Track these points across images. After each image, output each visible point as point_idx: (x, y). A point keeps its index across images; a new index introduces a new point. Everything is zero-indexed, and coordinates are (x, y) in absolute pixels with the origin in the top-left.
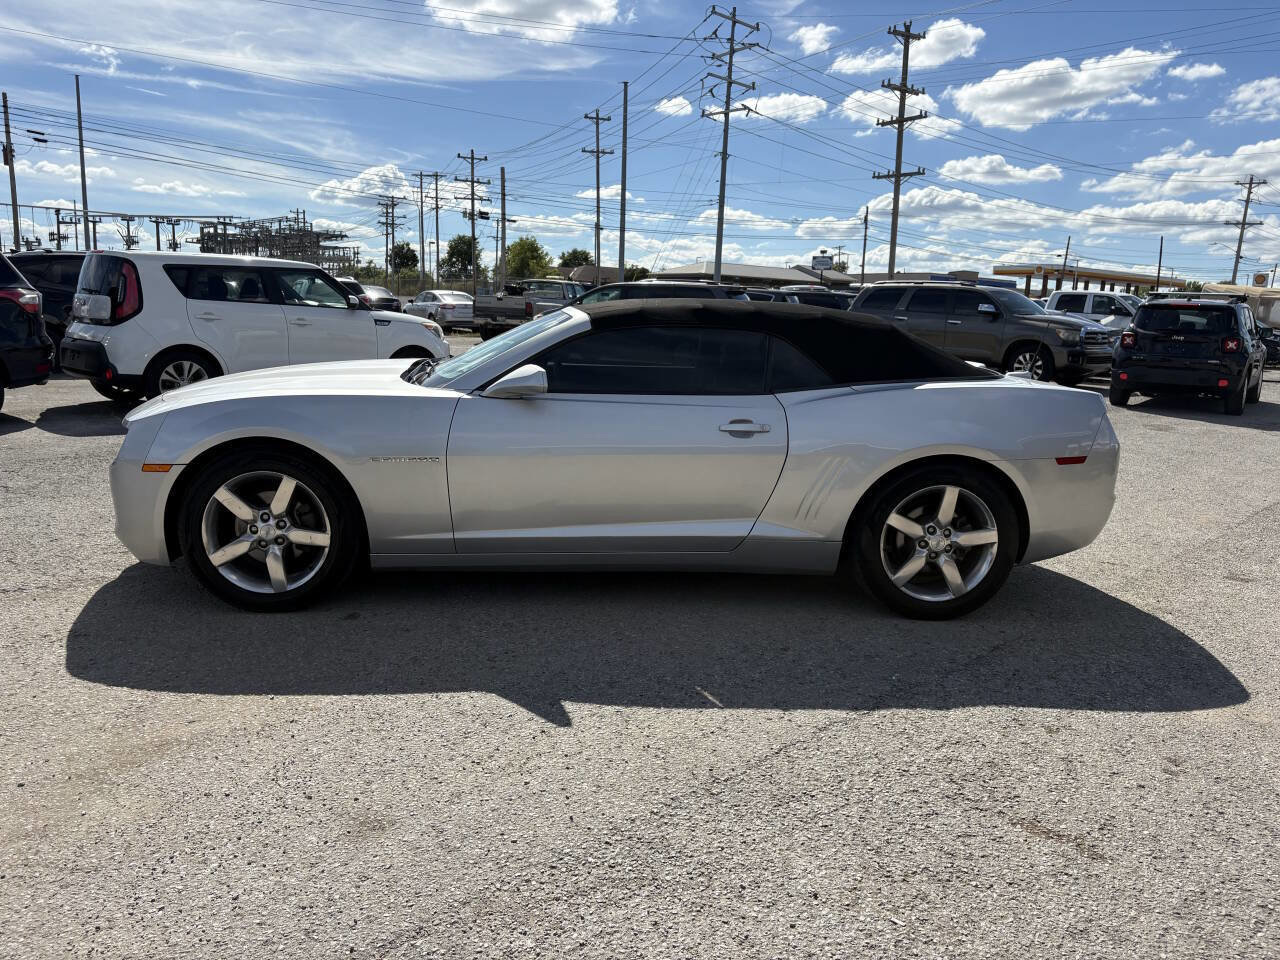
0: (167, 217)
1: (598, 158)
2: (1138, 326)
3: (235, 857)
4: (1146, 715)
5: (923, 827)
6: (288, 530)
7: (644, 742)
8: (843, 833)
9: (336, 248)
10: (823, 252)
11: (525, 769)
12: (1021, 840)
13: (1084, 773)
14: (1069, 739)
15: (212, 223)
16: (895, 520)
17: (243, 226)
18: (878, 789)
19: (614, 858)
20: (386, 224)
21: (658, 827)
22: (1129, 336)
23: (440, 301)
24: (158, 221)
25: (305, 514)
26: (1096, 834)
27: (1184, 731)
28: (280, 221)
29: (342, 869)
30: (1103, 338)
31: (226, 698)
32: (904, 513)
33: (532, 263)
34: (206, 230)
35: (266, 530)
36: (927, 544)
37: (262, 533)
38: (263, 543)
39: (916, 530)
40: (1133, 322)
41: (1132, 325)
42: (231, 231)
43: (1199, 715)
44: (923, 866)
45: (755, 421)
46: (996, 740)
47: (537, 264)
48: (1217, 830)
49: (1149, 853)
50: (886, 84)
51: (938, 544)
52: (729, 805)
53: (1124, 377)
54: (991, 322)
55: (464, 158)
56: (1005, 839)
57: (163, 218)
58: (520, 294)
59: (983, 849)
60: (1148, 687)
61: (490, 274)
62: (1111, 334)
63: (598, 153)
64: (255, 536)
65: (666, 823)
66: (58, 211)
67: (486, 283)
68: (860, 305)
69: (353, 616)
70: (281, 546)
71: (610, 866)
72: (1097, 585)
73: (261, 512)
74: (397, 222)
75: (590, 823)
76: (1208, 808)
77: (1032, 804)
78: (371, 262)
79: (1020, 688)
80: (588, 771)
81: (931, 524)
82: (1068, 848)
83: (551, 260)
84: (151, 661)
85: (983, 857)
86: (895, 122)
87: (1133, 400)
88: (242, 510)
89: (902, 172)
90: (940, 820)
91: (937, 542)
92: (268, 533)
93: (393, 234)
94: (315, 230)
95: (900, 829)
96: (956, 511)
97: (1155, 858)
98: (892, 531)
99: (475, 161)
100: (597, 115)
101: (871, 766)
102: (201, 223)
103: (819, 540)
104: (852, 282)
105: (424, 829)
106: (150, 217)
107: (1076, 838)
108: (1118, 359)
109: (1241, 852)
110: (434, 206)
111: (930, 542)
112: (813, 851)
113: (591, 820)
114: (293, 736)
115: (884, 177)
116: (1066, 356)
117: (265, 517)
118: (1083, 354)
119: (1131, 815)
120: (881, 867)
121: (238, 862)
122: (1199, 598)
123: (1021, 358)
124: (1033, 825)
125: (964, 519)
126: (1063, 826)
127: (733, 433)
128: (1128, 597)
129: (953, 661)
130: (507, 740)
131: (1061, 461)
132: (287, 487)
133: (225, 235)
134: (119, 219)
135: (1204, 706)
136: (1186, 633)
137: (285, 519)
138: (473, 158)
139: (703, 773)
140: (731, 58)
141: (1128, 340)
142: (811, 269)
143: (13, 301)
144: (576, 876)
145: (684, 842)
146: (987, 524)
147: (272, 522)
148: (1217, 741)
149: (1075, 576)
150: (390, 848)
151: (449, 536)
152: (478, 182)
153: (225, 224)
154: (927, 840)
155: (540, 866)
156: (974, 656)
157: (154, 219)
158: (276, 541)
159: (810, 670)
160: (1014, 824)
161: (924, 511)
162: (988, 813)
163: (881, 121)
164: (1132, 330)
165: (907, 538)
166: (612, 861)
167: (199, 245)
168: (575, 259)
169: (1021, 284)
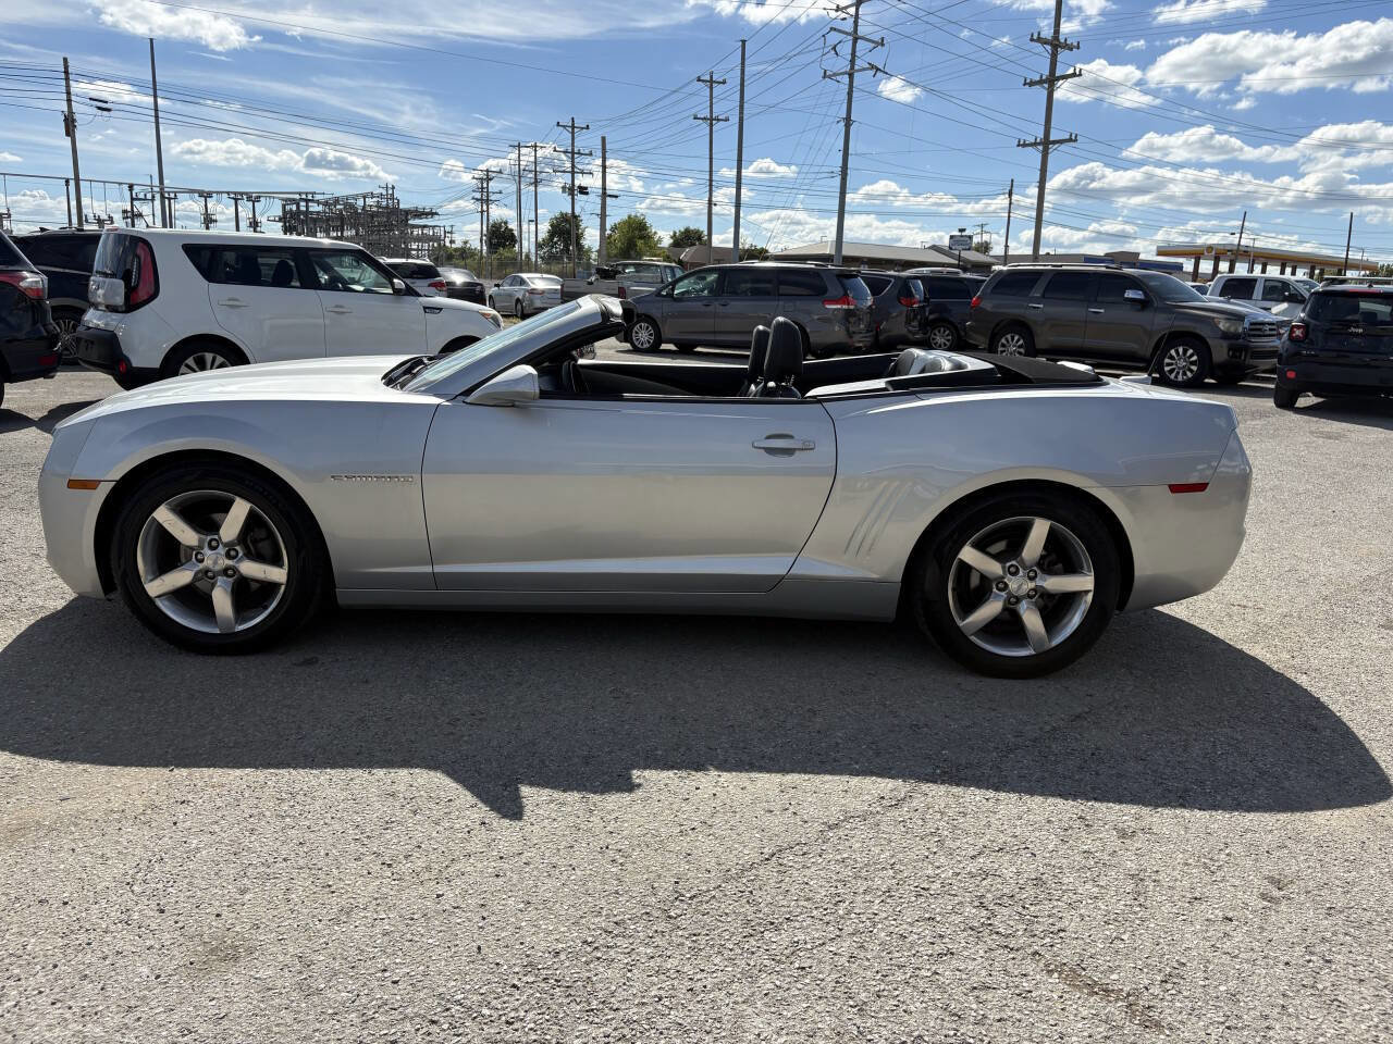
0: (246, 193)
1: (711, 126)
2: (1309, 316)
3: (40, 992)
4: (1251, 816)
5: (929, 974)
6: (240, 560)
7: (605, 840)
8: (823, 980)
9: (425, 226)
10: (962, 230)
11: (445, 874)
12: (1055, 996)
13: (1156, 896)
14: (1146, 847)
15: (294, 200)
16: (968, 554)
17: (326, 204)
18: (884, 915)
19: (516, 1010)
20: (481, 200)
21: (587, 963)
22: (1298, 327)
23: (528, 285)
24: (236, 198)
25: (262, 540)
26: (1156, 990)
27: (1298, 838)
28: (364, 198)
29: (163, 1016)
30: (1271, 330)
31: (116, 769)
32: (981, 546)
33: (640, 243)
34: (288, 208)
35: (214, 560)
36: (1006, 585)
37: (208, 563)
38: (210, 574)
39: (993, 568)
40: (1303, 311)
41: (1302, 315)
42: (314, 208)
43: (1321, 818)
44: (916, 1034)
45: (796, 437)
46: (1051, 847)
47: (645, 244)
48: (1320, 986)
49: (1222, 1020)
50: (1035, 37)
51: (1020, 587)
52: (686, 934)
53: (1291, 375)
54: (1139, 310)
55: (564, 126)
56: (1034, 994)
57: (241, 194)
58: (613, 278)
59: (1001, 1009)
60: (1262, 773)
61: (594, 256)
62: (1281, 324)
63: (711, 120)
64: (201, 566)
65: (598, 959)
66: (131, 187)
67: (589, 265)
68: (989, 291)
69: (309, 662)
70: (231, 580)
71: (507, 1022)
72: (1221, 634)
73: (209, 538)
74: (492, 197)
75: (501, 956)
76: (1312, 953)
77: (1081, 942)
78: (466, 243)
79: (1097, 774)
80: (521, 880)
81: (1014, 563)
82: (1116, 1010)
83: (660, 240)
84: (50, 717)
85: (999, 1021)
86: (1045, 82)
87: (1302, 402)
88: (186, 535)
89: (1051, 139)
90: (955, 963)
91: (1019, 584)
92: (215, 563)
93: (488, 211)
94: (401, 206)
95: (899, 976)
96: (1045, 547)
97: (1228, 1028)
98: (965, 569)
99: (576, 130)
100: (711, 77)
101: (881, 882)
102: (283, 200)
103: (873, 581)
104: (994, 264)
105: (288, 960)
106: (228, 193)
107: (1129, 995)
108: (1285, 354)
109: (1347, 1022)
110: (533, 180)
111: (1010, 584)
112: (777, 1003)
113: (504, 951)
114: (175, 824)
115: (1031, 145)
116: (1225, 350)
117: (214, 544)
118: (1246, 348)
119: (1208, 961)
120: (861, 1033)
121: (41, 1000)
122: (1345, 654)
123: (1173, 352)
124: (1074, 976)
125: (1054, 556)
126: (1114, 977)
127: (770, 451)
128: (1257, 651)
129: (1019, 734)
130: (434, 834)
131: (1175, 489)
132: (240, 510)
133: (307, 212)
134: (196, 195)
135: (1328, 805)
136: (1322, 700)
137: (238, 548)
138: (573, 127)
139: (665, 888)
140: (857, 10)
141: (1298, 332)
142: (947, 249)
143: (13, 286)
144: (458, 1036)
145: (613, 988)
146: (1082, 568)
147: (222, 550)
148: (1338, 853)
149: (1195, 621)
150: (233, 989)
151: (428, 569)
152: (579, 153)
153: (307, 201)
154: (931, 993)
155: (417, 1020)
156: (1048, 728)
157: (232, 196)
158: (225, 572)
159: (837, 744)
160: (1050, 972)
161: (1008, 546)
162: (1019, 955)
163: (1028, 81)
164: (1302, 321)
165: (983, 577)
166: (513, 1014)
167: (281, 224)
168: (687, 238)
169: (1188, 266)
